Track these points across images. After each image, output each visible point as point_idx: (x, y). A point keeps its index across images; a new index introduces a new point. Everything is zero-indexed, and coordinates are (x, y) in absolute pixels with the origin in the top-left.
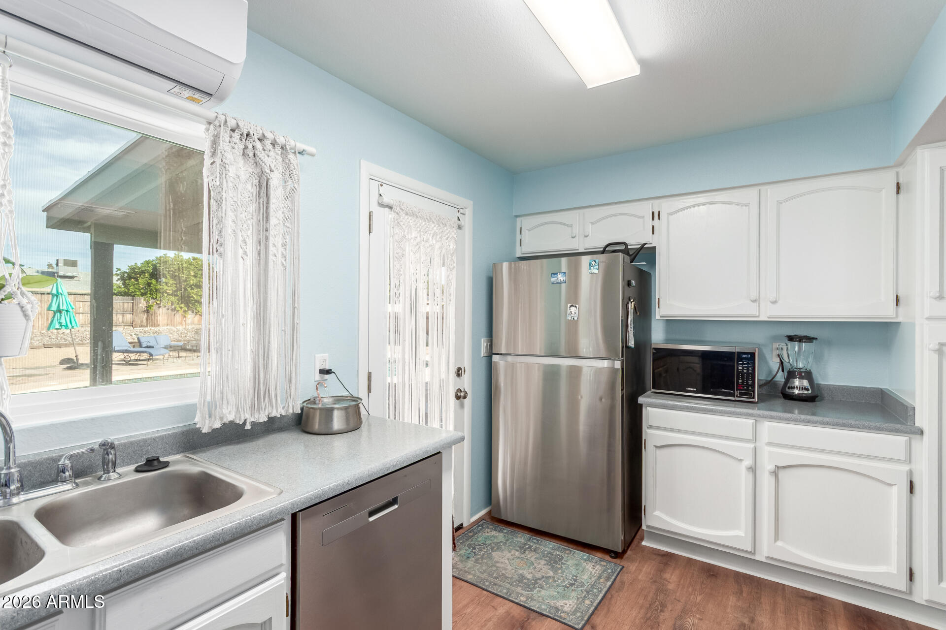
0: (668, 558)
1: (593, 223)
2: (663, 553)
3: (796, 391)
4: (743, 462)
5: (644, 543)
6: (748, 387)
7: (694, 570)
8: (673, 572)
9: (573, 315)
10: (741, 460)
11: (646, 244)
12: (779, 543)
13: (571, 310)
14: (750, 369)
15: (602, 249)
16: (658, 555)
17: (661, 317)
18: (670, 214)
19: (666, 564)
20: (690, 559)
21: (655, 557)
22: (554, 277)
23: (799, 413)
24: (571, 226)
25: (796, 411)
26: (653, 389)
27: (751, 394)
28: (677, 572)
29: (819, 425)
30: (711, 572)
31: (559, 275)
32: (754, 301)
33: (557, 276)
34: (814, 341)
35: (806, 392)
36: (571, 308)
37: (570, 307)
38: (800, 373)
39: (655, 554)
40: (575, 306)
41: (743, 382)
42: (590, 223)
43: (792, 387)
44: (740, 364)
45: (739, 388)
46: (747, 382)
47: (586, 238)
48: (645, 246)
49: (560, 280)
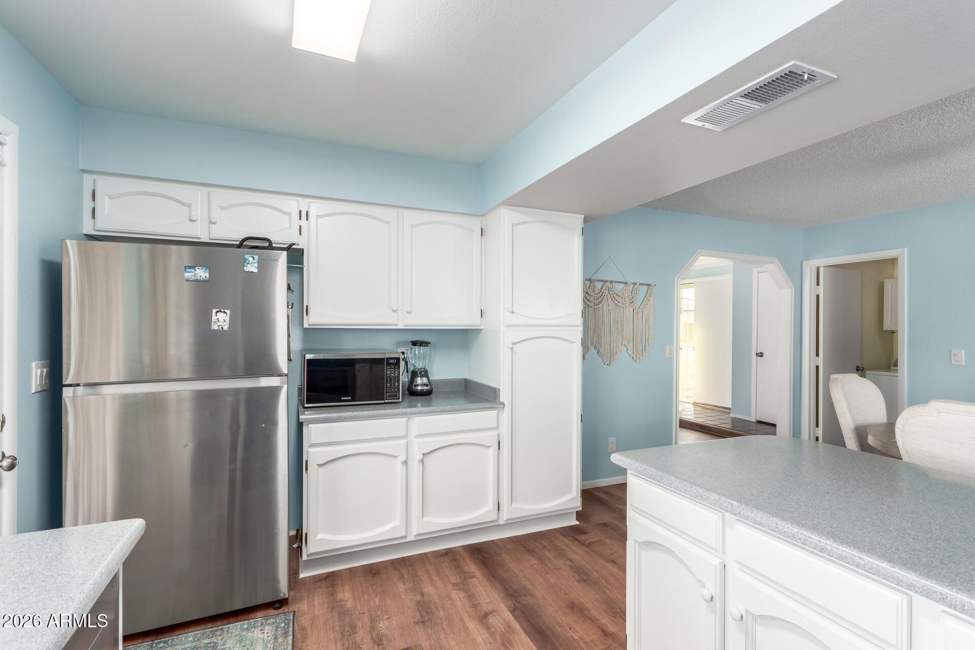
0: (330, 578)
1: (222, 208)
2: (324, 576)
3: (419, 388)
4: (399, 458)
5: (302, 576)
6: (395, 389)
7: (359, 577)
8: (343, 590)
9: (221, 324)
10: (396, 457)
11: (294, 244)
12: (425, 519)
13: (218, 317)
14: (396, 372)
15: (238, 243)
16: (321, 580)
17: (309, 325)
18: (318, 217)
19: (333, 585)
20: (350, 569)
21: (319, 584)
22: (189, 272)
23: (422, 407)
24: (189, 206)
25: (419, 405)
26: (307, 404)
27: (396, 396)
28: (347, 587)
29: (451, 413)
30: (373, 571)
31: (198, 270)
32: (394, 311)
33: (196, 270)
34: (429, 345)
35: (426, 388)
36: (218, 314)
37: (216, 313)
38: (421, 372)
39: (318, 581)
40: (225, 312)
41: (391, 385)
42: (219, 207)
43: (417, 385)
44: (389, 369)
45: (388, 391)
46: (394, 385)
47: (213, 226)
48: (294, 247)
49: (201, 276)
